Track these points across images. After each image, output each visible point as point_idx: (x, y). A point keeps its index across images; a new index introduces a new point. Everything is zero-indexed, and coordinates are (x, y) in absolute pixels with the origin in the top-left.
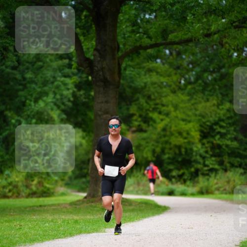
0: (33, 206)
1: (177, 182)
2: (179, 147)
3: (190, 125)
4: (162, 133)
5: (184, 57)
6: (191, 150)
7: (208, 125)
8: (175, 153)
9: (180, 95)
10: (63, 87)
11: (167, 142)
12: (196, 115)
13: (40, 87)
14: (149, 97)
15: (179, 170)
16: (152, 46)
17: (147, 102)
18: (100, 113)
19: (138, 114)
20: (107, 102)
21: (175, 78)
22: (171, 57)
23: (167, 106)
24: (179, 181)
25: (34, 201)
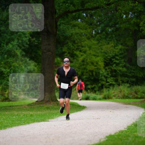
0: (6, 107)
1: (91, 92)
2: (92, 71)
3: (98, 58)
4: (82, 63)
5: (94, 18)
6: (99, 73)
7: (109, 59)
8: (90, 75)
9: (92, 40)
10: (23, 36)
11: (85, 69)
12: (102, 52)
13: (9, 36)
14: (74, 42)
15: (92, 84)
16: (75, 11)
17: (73, 45)
18: (45, 51)
19: (67, 52)
21: (89, 30)
22: (87, 18)
23: (85, 47)
24: (92, 91)
25: (6, 103)
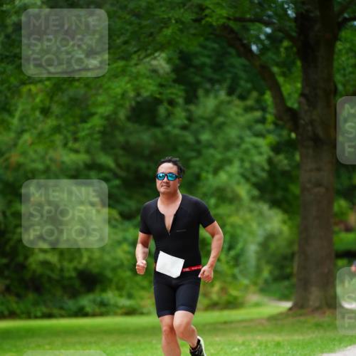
0: (215, 323)
13: (220, 153)
20: (319, 170)
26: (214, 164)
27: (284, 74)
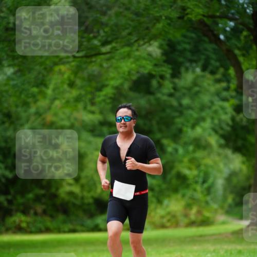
13: (196, 113)
26: (192, 121)
27: (243, 55)
